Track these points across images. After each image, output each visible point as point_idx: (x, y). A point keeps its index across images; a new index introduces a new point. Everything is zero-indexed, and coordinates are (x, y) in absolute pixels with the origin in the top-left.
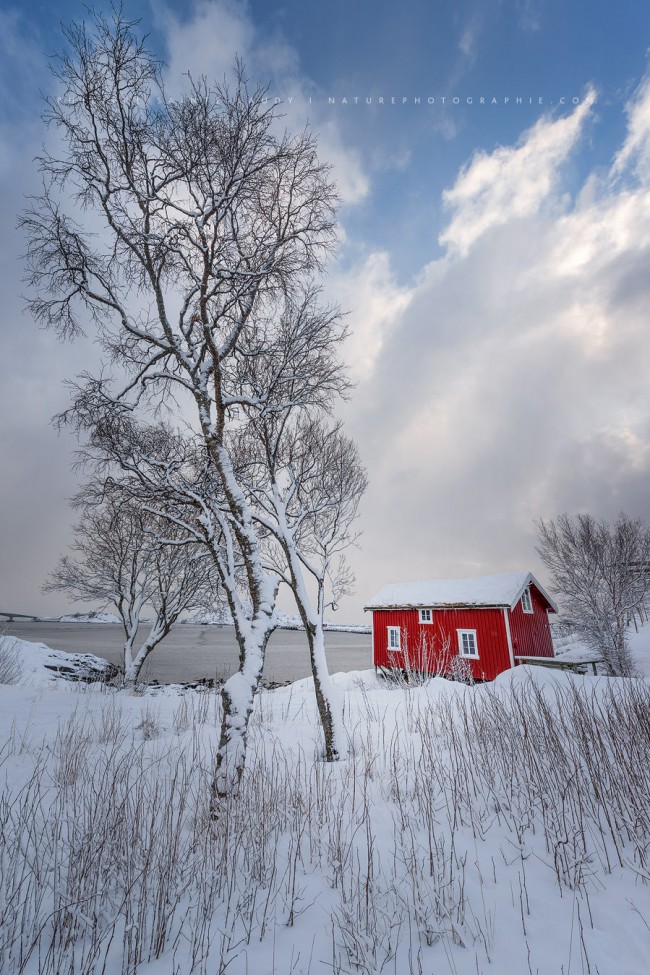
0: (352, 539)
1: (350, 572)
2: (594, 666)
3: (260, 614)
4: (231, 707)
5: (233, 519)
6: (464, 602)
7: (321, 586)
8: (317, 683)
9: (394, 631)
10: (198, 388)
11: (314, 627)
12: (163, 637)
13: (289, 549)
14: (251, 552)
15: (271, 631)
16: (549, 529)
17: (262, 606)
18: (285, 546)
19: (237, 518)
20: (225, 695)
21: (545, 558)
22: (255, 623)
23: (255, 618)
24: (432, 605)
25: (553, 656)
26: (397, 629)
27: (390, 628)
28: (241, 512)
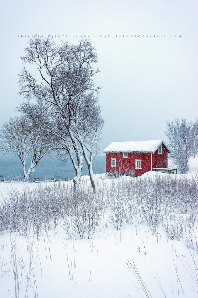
0: (99, 140)
1: (99, 148)
2: (177, 170)
3: (80, 164)
4: (76, 183)
5: (73, 145)
6: (138, 150)
7: (91, 154)
8: (91, 178)
9: (114, 160)
10: (63, 114)
11: (90, 165)
12: (36, 165)
13: (82, 145)
14: (77, 152)
15: (82, 168)
16: (171, 124)
17: (80, 163)
18: (81, 144)
19: (74, 144)
20: (74, 181)
21: (168, 135)
22: (79, 166)
23: (79, 165)
24: (128, 151)
25: (167, 168)
26: (115, 159)
27: (112, 159)
28: (75, 143)
